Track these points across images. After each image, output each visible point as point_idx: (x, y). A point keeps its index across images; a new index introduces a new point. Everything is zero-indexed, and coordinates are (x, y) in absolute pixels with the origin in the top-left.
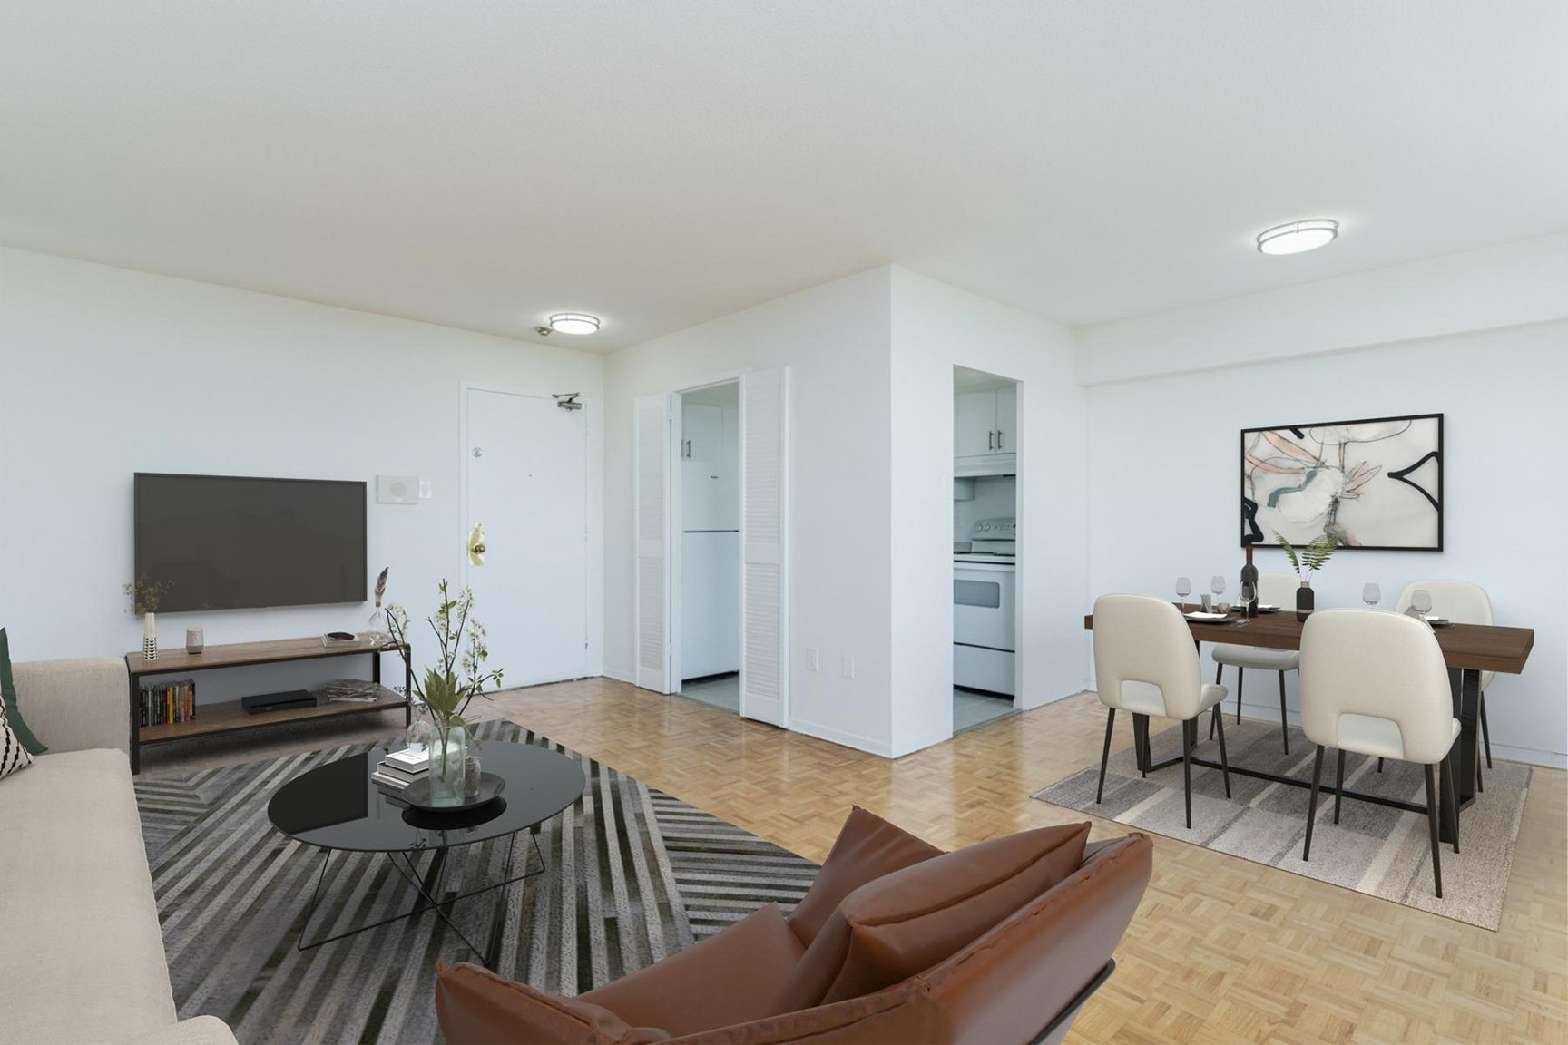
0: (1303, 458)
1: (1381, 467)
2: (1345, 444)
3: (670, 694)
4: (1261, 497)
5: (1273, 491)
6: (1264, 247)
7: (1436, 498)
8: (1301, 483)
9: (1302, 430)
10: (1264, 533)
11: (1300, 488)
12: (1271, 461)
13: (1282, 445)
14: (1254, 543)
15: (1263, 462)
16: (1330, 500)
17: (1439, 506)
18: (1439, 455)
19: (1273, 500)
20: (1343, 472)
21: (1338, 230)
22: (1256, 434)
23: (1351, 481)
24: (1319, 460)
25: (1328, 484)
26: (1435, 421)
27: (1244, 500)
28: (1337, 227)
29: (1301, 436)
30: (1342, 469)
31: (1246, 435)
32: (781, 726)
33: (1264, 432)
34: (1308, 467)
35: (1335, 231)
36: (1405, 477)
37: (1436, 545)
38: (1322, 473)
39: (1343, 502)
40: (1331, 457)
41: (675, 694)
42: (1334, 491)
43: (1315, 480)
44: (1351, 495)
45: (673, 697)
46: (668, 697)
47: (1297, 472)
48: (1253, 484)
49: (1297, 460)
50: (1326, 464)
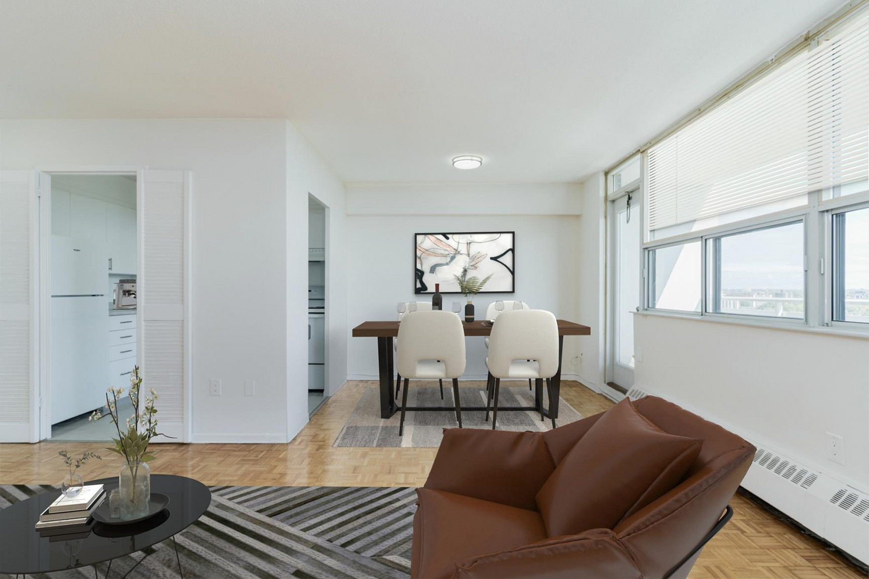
0: (448, 249)
1: (487, 255)
2: (470, 243)
3: (40, 442)
4: (426, 268)
5: (433, 265)
6: (455, 164)
7: (511, 269)
8: (448, 261)
9: (448, 236)
10: (427, 287)
11: (447, 264)
12: (432, 250)
13: (438, 243)
14: (422, 292)
15: (427, 250)
16: (462, 270)
17: (513, 273)
18: (513, 250)
19: (433, 270)
20: (469, 256)
21: (482, 162)
22: (423, 236)
23: (473, 261)
24: (457, 250)
25: (461, 263)
26: (510, 235)
27: (416, 270)
28: (482, 160)
29: (448, 238)
30: (469, 255)
31: (418, 236)
32: (185, 442)
33: (428, 235)
34: (451, 254)
35: (481, 162)
36: (498, 259)
37: (511, 290)
38: (458, 257)
39: (469, 271)
40: (463, 249)
41: (45, 441)
42: (464, 265)
43: (455, 261)
44: (473, 268)
45: (42, 444)
46: (37, 445)
47: (445, 256)
48: (421, 262)
49: (446, 250)
50: (461, 252)
